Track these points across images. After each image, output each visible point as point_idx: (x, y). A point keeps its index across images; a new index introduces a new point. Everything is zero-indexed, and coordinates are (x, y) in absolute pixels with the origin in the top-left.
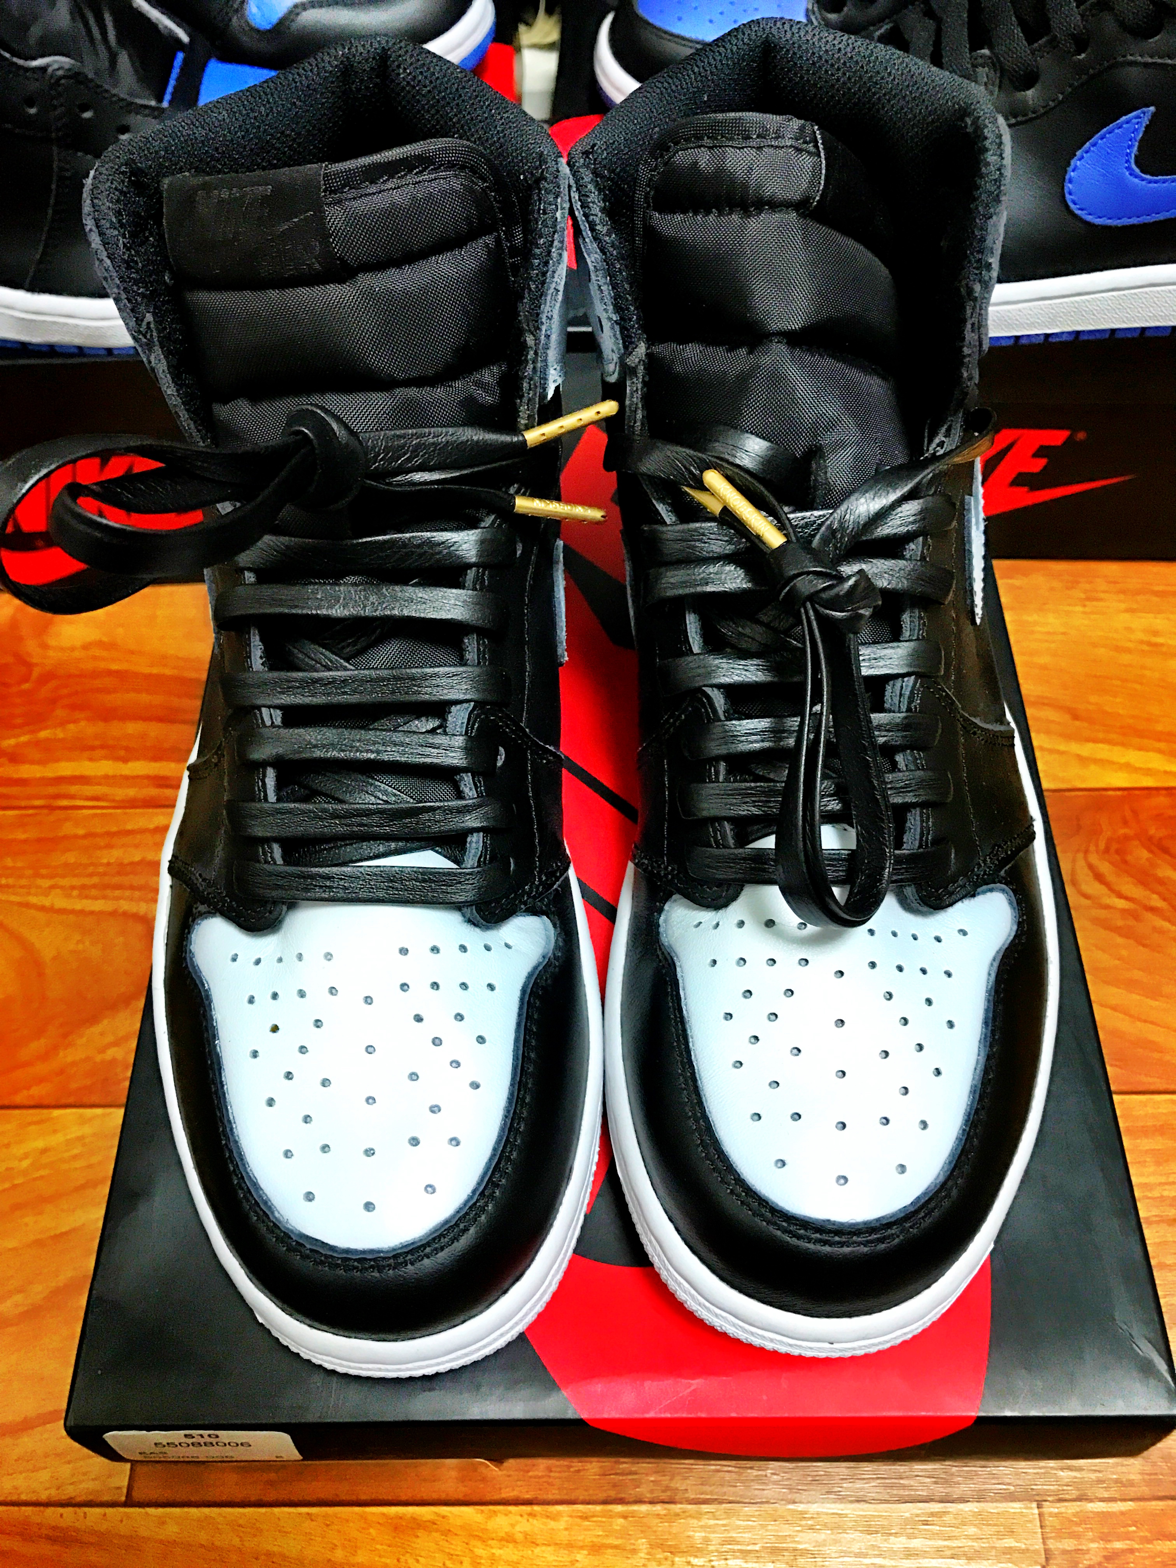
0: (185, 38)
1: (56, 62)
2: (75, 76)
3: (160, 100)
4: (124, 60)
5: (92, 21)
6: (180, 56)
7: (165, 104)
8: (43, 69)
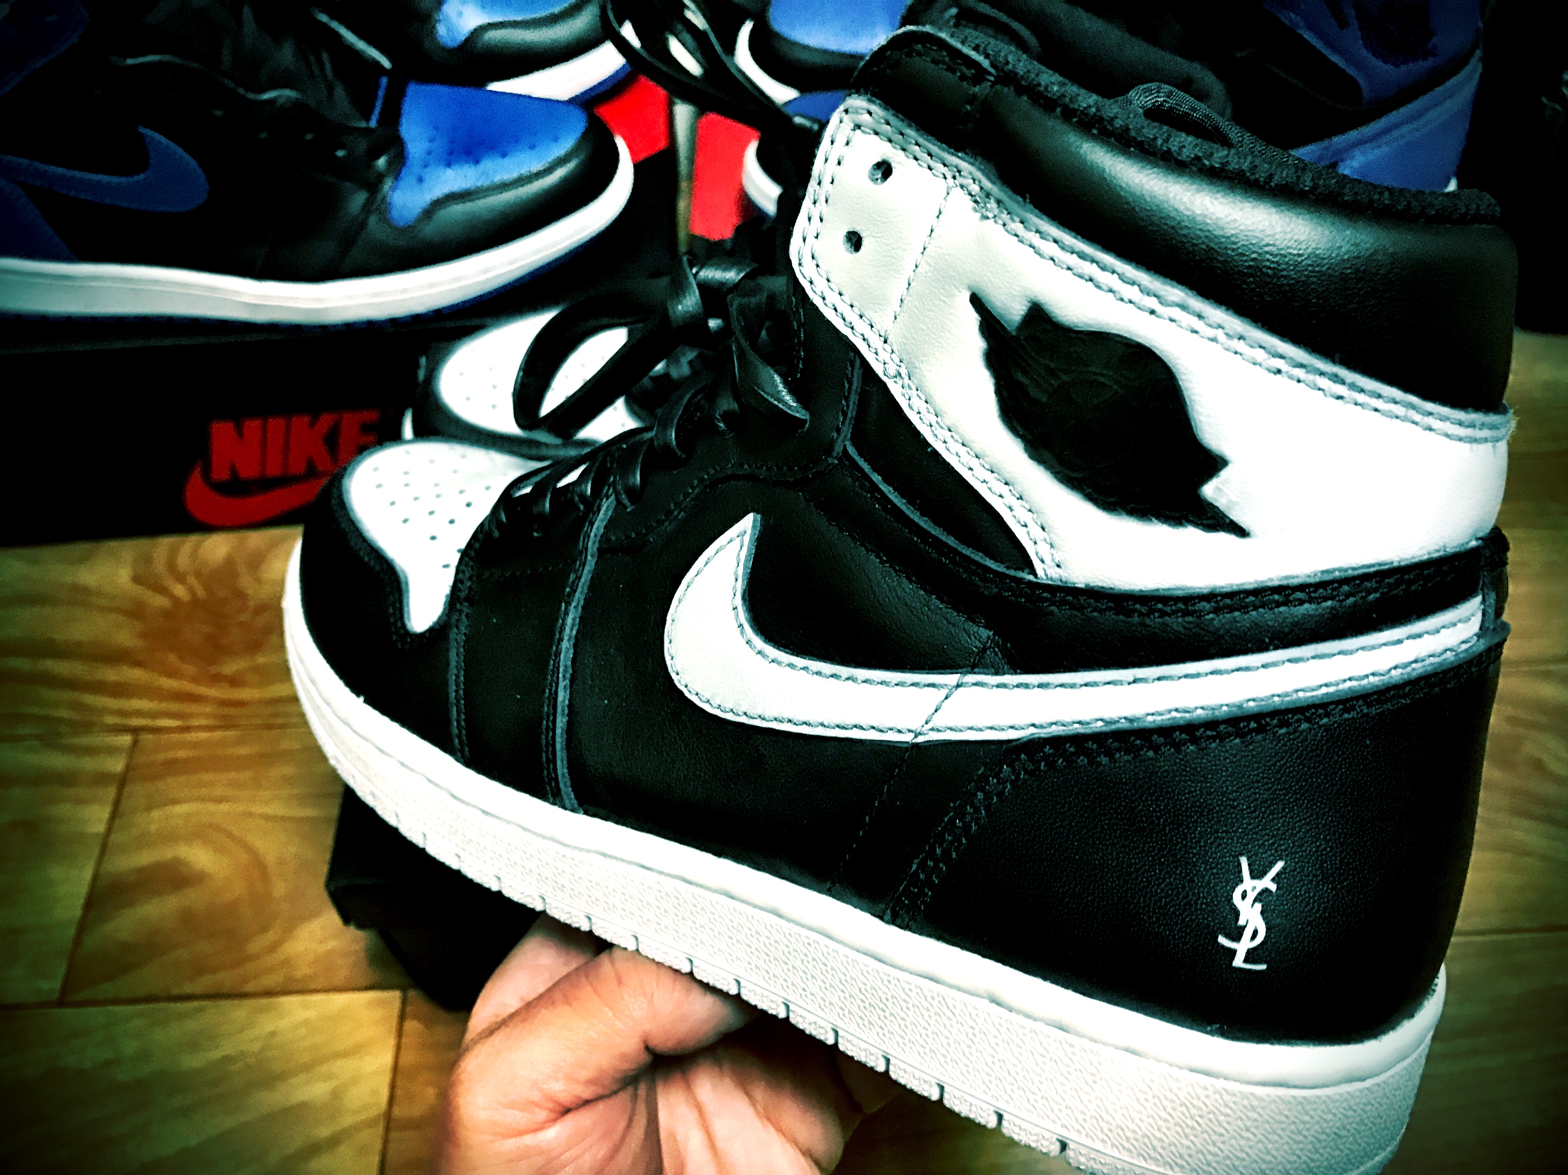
0: (386, 63)
1: (285, 94)
2: (297, 106)
3: (368, 119)
4: (340, 92)
5: (312, 59)
6: (384, 81)
7: (373, 124)
8: (271, 102)
